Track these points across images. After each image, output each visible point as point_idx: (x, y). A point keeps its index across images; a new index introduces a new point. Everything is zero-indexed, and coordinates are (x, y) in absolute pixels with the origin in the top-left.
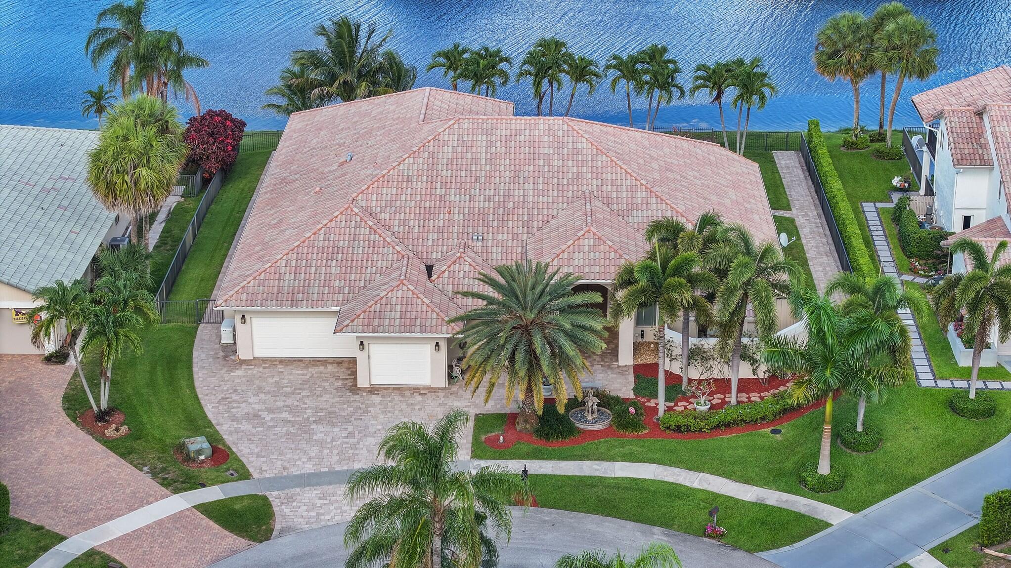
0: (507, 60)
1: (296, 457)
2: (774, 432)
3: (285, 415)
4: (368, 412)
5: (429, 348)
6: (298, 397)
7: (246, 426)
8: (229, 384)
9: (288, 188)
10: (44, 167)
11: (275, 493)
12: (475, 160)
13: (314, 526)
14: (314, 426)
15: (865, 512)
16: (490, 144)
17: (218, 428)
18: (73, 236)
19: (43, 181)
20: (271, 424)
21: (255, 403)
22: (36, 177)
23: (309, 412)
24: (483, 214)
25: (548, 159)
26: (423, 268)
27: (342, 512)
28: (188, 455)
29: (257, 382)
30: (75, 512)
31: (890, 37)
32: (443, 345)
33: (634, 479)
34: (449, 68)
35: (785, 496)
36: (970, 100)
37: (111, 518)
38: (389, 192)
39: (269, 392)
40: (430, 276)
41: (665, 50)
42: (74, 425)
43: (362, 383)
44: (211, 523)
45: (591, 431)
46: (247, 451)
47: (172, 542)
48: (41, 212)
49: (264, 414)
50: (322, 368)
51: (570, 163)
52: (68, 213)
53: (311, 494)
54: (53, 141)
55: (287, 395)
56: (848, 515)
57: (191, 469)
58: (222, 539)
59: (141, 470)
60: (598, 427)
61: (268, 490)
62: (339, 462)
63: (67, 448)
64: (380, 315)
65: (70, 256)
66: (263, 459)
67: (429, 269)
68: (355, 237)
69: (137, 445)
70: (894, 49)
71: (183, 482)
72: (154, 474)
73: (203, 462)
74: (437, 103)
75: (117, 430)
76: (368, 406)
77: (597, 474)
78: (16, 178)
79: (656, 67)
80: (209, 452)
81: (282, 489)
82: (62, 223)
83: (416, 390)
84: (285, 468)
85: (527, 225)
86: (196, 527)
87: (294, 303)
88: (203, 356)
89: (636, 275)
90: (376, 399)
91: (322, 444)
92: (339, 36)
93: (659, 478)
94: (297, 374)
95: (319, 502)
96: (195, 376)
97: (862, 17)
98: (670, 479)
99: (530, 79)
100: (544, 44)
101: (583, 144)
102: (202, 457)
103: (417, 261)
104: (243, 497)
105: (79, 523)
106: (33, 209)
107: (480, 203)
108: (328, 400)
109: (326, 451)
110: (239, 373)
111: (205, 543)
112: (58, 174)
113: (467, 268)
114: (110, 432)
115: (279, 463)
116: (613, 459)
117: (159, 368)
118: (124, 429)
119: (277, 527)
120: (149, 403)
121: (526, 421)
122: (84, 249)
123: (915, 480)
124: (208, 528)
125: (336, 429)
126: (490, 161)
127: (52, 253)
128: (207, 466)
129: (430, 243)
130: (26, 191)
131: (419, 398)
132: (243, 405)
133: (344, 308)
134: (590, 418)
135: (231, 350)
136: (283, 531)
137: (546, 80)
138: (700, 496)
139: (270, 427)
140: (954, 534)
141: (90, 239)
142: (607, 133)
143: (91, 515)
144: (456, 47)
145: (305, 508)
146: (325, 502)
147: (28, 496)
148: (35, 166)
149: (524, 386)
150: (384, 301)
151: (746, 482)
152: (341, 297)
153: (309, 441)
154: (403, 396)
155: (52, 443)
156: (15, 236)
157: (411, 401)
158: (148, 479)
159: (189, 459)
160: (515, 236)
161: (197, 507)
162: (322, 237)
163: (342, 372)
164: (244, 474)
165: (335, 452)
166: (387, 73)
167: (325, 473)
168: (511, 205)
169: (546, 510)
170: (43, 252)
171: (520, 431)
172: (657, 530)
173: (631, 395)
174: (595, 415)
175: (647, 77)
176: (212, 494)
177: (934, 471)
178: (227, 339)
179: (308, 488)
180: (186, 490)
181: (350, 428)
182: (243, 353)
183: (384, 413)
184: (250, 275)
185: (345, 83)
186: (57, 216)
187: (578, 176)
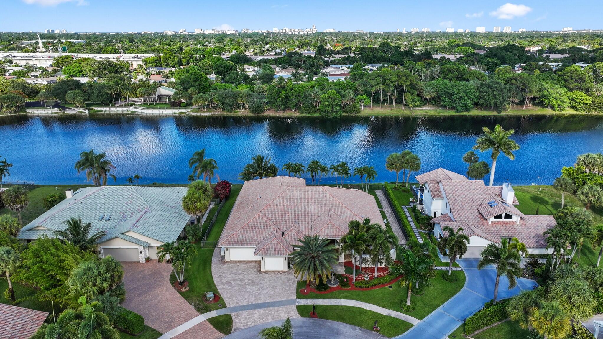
0: (304, 167)
1: (241, 298)
2: (390, 287)
3: (238, 282)
4: (264, 280)
5: (283, 259)
6: (243, 275)
7: (226, 286)
8: (222, 270)
9: (243, 205)
10: (172, 200)
11: (233, 313)
12: (296, 199)
13: (246, 327)
14: (247, 286)
15: (424, 319)
16: (300, 194)
17: (217, 287)
18: (178, 221)
19: (171, 204)
20: (234, 285)
21: (229, 277)
22: (169, 203)
23: (246, 280)
24: (298, 215)
25: (317, 198)
26: (281, 233)
27: (255, 321)
28: (206, 298)
29: (231, 269)
30: (167, 323)
31: (408, 160)
32: (287, 259)
33: (348, 307)
34: (288, 169)
35: (397, 313)
36: (433, 178)
37: (178, 325)
38: (271, 209)
39: (234, 273)
40: (283, 236)
41: (346, 163)
42: (172, 286)
43: (263, 270)
44: (212, 327)
45: (333, 287)
46: (225, 296)
47: (198, 335)
48: (169, 214)
49: (232, 282)
50: (250, 264)
51: (323, 200)
52: (177, 214)
53: (245, 314)
54: (176, 191)
55: (239, 274)
56: (418, 321)
57: (207, 304)
58: (215, 333)
59: (191, 305)
60: (335, 286)
61: (231, 312)
62: (255, 300)
63: (168, 296)
64: (268, 250)
65: (176, 229)
66: (231, 300)
67: (283, 233)
68: (261, 223)
69: (191, 294)
70: (409, 163)
71: (204, 309)
72: (195, 306)
73: (211, 301)
74: (285, 180)
75: (185, 289)
76: (264, 278)
77: (336, 304)
78: (163, 204)
79: (344, 169)
80: (213, 297)
81: (236, 311)
82: (175, 218)
83: (279, 272)
84: (237, 303)
85: (311, 219)
86: (206, 329)
87: (242, 245)
88: (215, 260)
89: (347, 240)
90: (267, 275)
91: (249, 293)
92: (258, 159)
93: (356, 306)
94: (243, 266)
95: (247, 317)
96: (212, 267)
97: (399, 154)
98: (359, 306)
99: (310, 172)
100: (314, 162)
101: (327, 194)
102: (211, 299)
103: (279, 231)
104: (223, 315)
105: (168, 328)
106: (167, 214)
107: (298, 212)
108: (252, 276)
109: (251, 296)
110: (226, 266)
111: (209, 336)
112: (176, 201)
113: (294, 233)
114: (183, 290)
115: (236, 301)
116: (340, 298)
117: (201, 264)
118: (187, 288)
119: (233, 328)
120: (197, 277)
121: (313, 285)
122: (181, 226)
123: (438, 306)
124: (211, 329)
125: (254, 287)
126: (300, 199)
127: (171, 228)
128: (212, 302)
129: (283, 225)
130: (165, 208)
131: (280, 275)
132: (226, 278)
133: (258, 246)
134: (332, 283)
135: (223, 257)
136: (235, 330)
137: (314, 172)
138: (370, 313)
139: (234, 287)
140: (455, 329)
141: (183, 222)
142: (333, 190)
143: (172, 324)
144: (290, 163)
145: (243, 319)
146: (250, 317)
147: (153, 316)
148: (170, 199)
149: (313, 276)
150: (269, 245)
151: (384, 307)
152: (256, 243)
153: (245, 292)
154: (275, 274)
155: (164, 294)
156: (159, 223)
157: (277, 276)
158: (193, 308)
159: (207, 300)
160: (308, 223)
161: (207, 320)
162: (251, 223)
163: (256, 265)
164: (224, 306)
165: (254, 296)
166: (271, 170)
167: (250, 305)
168: (306, 213)
169: (321, 320)
170: (168, 228)
171: (311, 288)
172: (357, 328)
173: (344, 273)
174: (334, 282)
175: (341, 171)
176: (213, 314)
177: (443, 302)
178: (222, 254)
179: (244, 311)
180: (205, 313)
181: (259, 287)
182: (227, 259)
183: (269, 280)
184: (229, 236)
185: (260, 173)
186: (174, 216)
187: (326, 204)
